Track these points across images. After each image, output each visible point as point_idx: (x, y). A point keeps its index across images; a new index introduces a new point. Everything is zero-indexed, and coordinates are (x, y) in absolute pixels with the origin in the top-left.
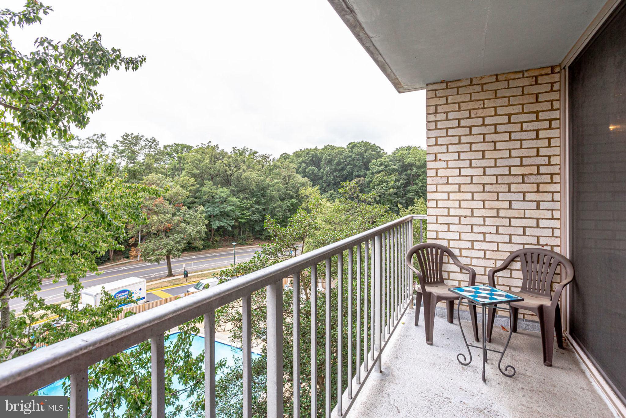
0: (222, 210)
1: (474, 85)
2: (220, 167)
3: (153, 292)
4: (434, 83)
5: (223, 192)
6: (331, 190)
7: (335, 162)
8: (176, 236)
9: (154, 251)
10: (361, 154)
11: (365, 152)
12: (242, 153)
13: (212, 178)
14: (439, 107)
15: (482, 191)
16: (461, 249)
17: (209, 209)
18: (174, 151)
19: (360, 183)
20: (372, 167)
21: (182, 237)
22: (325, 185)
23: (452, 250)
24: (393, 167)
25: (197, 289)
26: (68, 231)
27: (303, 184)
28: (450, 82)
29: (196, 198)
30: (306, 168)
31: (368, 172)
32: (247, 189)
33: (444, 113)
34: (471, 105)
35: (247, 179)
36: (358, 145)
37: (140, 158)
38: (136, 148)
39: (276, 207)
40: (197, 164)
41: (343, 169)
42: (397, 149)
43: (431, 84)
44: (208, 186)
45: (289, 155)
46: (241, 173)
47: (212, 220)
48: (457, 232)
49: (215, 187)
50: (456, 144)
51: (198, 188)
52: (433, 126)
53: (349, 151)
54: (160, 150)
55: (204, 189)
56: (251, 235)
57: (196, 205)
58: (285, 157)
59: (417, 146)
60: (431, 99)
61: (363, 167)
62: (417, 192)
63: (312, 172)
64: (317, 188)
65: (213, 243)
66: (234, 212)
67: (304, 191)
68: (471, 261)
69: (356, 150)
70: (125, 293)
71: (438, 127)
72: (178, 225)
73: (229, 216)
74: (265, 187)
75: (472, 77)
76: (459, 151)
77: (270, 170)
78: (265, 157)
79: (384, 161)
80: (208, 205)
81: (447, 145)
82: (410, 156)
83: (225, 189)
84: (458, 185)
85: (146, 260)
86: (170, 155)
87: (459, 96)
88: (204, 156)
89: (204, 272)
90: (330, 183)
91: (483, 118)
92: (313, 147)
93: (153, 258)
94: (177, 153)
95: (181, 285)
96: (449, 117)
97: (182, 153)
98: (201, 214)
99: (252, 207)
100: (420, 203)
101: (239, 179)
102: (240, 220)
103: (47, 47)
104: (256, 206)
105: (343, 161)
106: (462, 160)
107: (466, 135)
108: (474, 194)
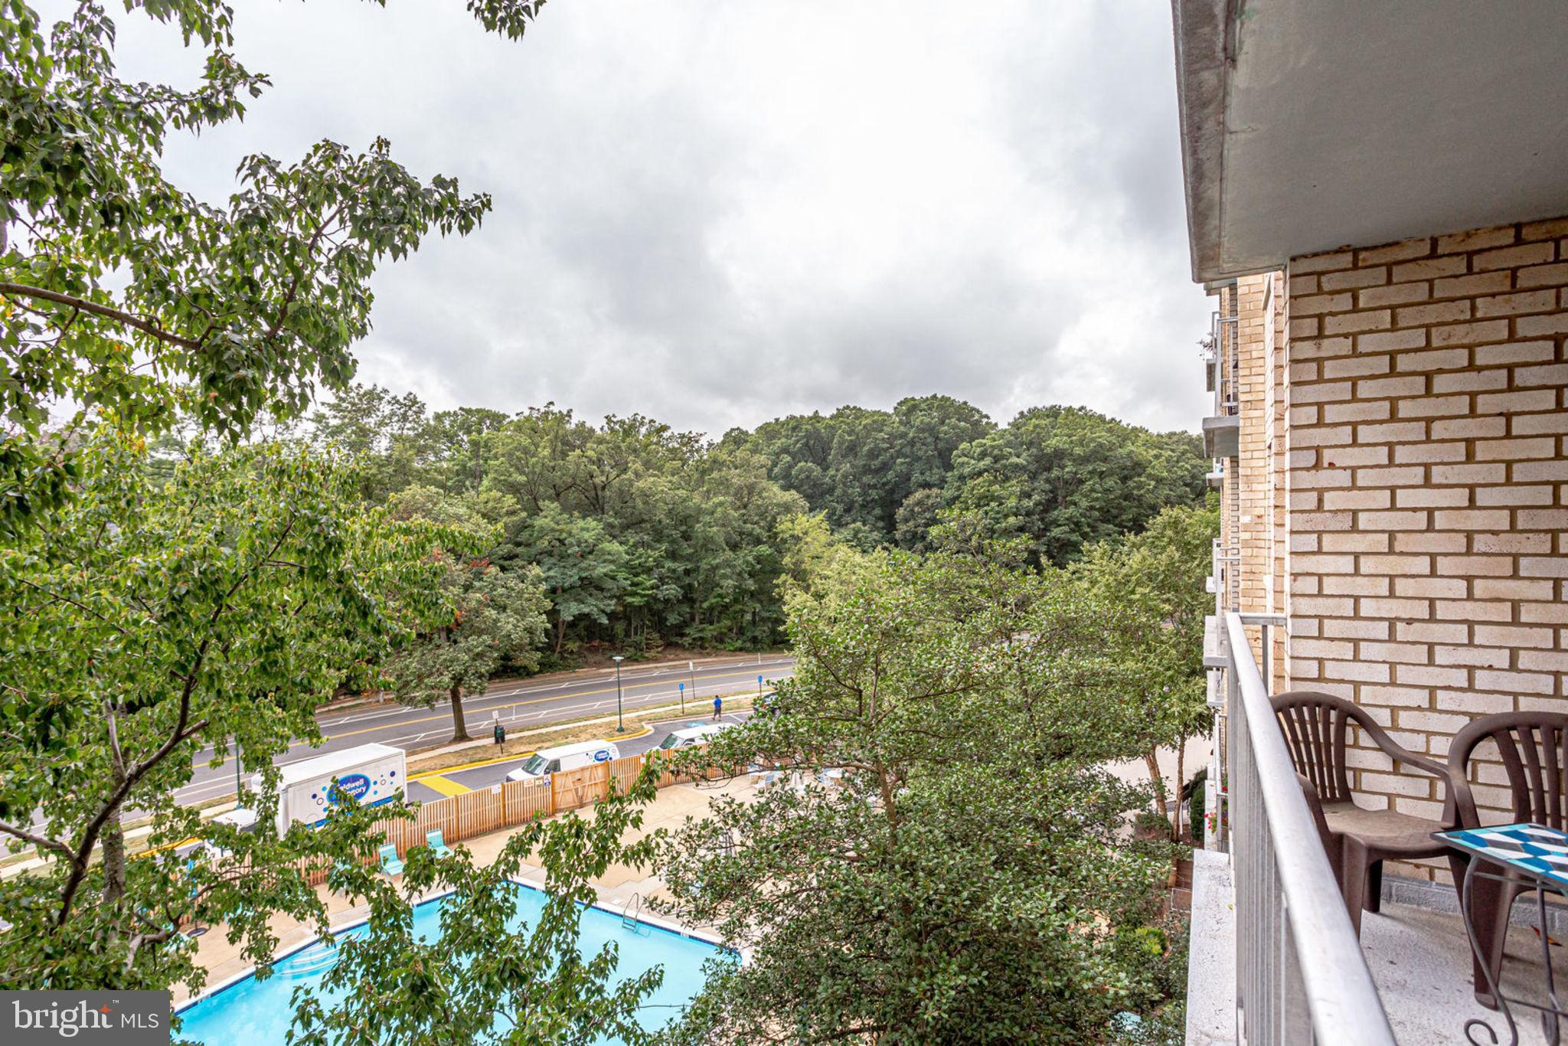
0: (584, 575)
1: (1444, 255)
2: (578, 465)
3: (423, 780)
4: (1315, 255)
5: (587, 530)
6: (854, 521)
7: (866, 448)
8: (473, 640)
9: (420, 678)
10: (931, 429)
11: (943, 423)
12: (630, 429)
13: (558, 495)
14: (1328, 320)
15: (1464, 550)
16: (1394, 710)
17: (552, 573)
18: (460, 428)
19: (930, 502)
20: (960, 460)
21: (489, 642)
22: (840, 508)
23: (1366, 710)
24: (1014, 460)
25: (532, 773)
26: (277, 647)
27: (787, 508)
28: (1366, 249)
29: (518, 544)
30: (790, 467)
31: (949, 474)
32: (643, 521)
33: (1346, 336)
34: (1431, 314)
35: (645, 495)
36: (923, 406)
37: (381, 446)
38: (371, 422)
39: (717, 567)
40: (519, 459)
41: (885, 467)
42: (1022, 413)
43: (1305, 256)
44: (549, 516)
45: (746, 433)
46: (630, 481)
47: (558, 600)
48: (1384, 662)
49: (566, 516)
50: (1381, 422)
51: (524, 521)
52: (1310, 372)
53: (901, 422)
54: (428, 424)
55: (539, 522)
56: (656, 635)
57: (521, 563)
58: (736, 438)
59: (1076, 406)
60: (1306, 299)
61: (937, 462)
62: (1077, 524)
63: (808, 477)
64: (821, 516)
65: (563, 658)
66: (613, 578)
67: (790, 525)
68: (1428, 742)
69: (919, 419)
70: (357, 784)
71: (1327, 375)
72: (477, 613)
73: (602, 590)
74: (690, 516)
75: (1436, 234)
76: (1390, 439)
77: (704, 472)
78: (688, 440)
79: (992, 446)
80: (548, 561)
81: (1354, 425)
82: (1058, 431)
83: (591, 522)
84: (1386, 536)
85: (401, 699)
86: (451, 438)
87: (1392, 288)
88: (537, 439)
89: (544, 731)
90: (853, 502)
91: (1471, 348)
92: (808, 413)
93: (419, 694)
94: (469, 432)
95: (490, 763)
96: (1361, 348)
97: (480, 432)
98: (533, 584)
99: (659, 565)
100: (1097, 554)
101: (624, 496)
102: (629, 599)
103: (264, 179)
104: (669, 564)
105: (886, 445)
106: (1400, 465)
107: (1413, 397)
108: (1439, 558)
